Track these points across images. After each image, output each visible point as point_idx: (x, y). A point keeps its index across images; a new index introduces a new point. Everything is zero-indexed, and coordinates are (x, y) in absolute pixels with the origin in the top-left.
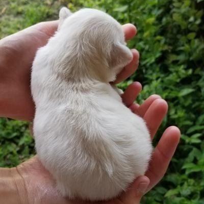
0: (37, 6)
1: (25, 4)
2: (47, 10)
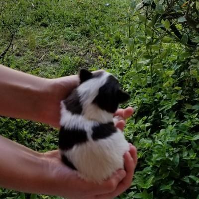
0: (71, 56)
2: (79, 60)
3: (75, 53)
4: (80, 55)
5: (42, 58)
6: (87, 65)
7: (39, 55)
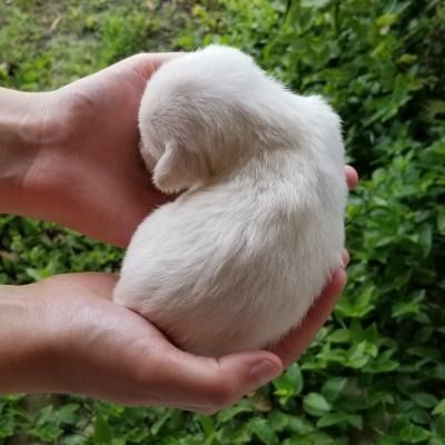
0: (125, 15)
1: (100, 9)
2: (148, 22)
3: (135, 7)
4: (147, 10)
5: (54, 26)
6: (166, 34)
7: (45, 20)
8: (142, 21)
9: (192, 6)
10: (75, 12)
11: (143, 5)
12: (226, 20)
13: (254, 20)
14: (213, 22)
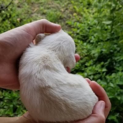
0: (55, 11)
1: (48, 8)
2: (60, 15)
3: (58, 10)
4: (61, 11)
5: (35, 11)
6: (65, 19)
7: (33, 8)
8: (59, 14)
9: (74, 13)
10: (42, 8)
11: (61, 10)
12: (82, 19)
13: (90, 21)
14: (78, 19)
